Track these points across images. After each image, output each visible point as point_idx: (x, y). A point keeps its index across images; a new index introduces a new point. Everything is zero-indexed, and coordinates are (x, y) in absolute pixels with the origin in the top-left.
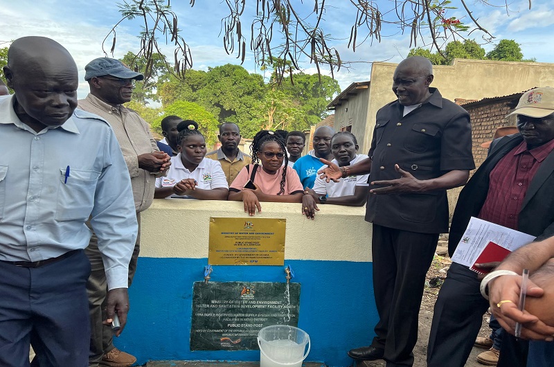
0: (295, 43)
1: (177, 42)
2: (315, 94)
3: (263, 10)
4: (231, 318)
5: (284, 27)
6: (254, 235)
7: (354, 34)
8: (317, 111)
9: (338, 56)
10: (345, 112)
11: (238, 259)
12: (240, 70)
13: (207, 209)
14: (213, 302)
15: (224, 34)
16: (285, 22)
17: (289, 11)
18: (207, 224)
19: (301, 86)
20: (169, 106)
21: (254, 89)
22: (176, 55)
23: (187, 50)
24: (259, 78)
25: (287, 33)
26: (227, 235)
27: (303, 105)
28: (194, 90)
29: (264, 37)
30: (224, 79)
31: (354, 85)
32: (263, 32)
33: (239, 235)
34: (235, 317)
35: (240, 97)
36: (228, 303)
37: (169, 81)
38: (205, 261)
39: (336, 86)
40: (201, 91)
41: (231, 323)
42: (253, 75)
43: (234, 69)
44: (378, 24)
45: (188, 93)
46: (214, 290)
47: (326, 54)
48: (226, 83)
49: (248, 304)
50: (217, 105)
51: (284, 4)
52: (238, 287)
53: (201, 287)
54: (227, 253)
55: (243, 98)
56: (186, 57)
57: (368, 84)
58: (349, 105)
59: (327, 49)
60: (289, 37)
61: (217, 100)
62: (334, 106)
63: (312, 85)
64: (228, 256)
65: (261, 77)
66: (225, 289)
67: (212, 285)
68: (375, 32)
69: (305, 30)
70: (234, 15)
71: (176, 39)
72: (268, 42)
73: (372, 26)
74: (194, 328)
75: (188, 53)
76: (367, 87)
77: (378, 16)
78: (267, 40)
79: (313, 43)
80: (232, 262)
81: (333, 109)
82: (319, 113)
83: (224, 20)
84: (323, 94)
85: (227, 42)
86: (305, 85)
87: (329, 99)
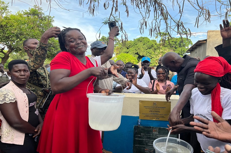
0: (170, 27)
1: (122, 32)
2: (180, 46)
3: (156, 15)
4: (149, 141)
5: (165, 22)
6: (157, 108)
7: (197, 21)
8: (181, 53)
9: (190, 31)
10: (195, 54)
11: (151, 118)
12: (146, 39)
13: (138, 97)
14: (141, 134)
15: (140, 27)
16: (166, 19)
17: (167, 15)
18: (138, 103)
19: (174, 43)
20: (118, 55)
21: (152, 46)
22: (122, 37)
23: (126, 34)
24: (155, 41)
25: (167, 24)
26: (146, 107)
27: (175, 51)
28: (128, 48)
29: (157, 26)
30: (139, 43)
31: (199, 41)
32: (157, 24)
33: (151, 108)
34: (150, 141)
35: (146, 50)
36: (148, 135)
37: (118, 46)
38: (138, 117)
39: (190, 42)
40: (130, 48)
41: (149, 143)
42: (152, 40)
43: (144, 38)
44: (209, 15)
45: (125, 50)
46: (142, 129)
47: (184, 31)
48: (140, 45)
49: (156, 136)
50: (137, 54)
51: (165, 11)
52: (151, 129)
53: (137, 128)
54: (146, 115)
55: (147, 50)
56: (126, 37)
57: (206, 40)
58: (197, 50)
59: (185, 28)
60: (168, 25)
61: (136, 52)
62: (189, 51)
63: (178, 42)
64: (147, 116)
65: (156, 41)
66: (146, 129)
67: (141, 127)
68: (208, 19)
69: (175, 22)
70: (144, 19)
71: (122, 31)
72: (159, 28)
73: (206, 16)
74: (134, 144)
75: (126, 36)
76: (205, 42)
77: (209, 12)
78: (158, 27)
79: (178, 26)
80: (148, 118)
81: (189, 52)
82: (182, 54)
83: (140, 21)
84: (184, 46)
85: (141, 29)
86: (175, 42)
87: (187, 47)
